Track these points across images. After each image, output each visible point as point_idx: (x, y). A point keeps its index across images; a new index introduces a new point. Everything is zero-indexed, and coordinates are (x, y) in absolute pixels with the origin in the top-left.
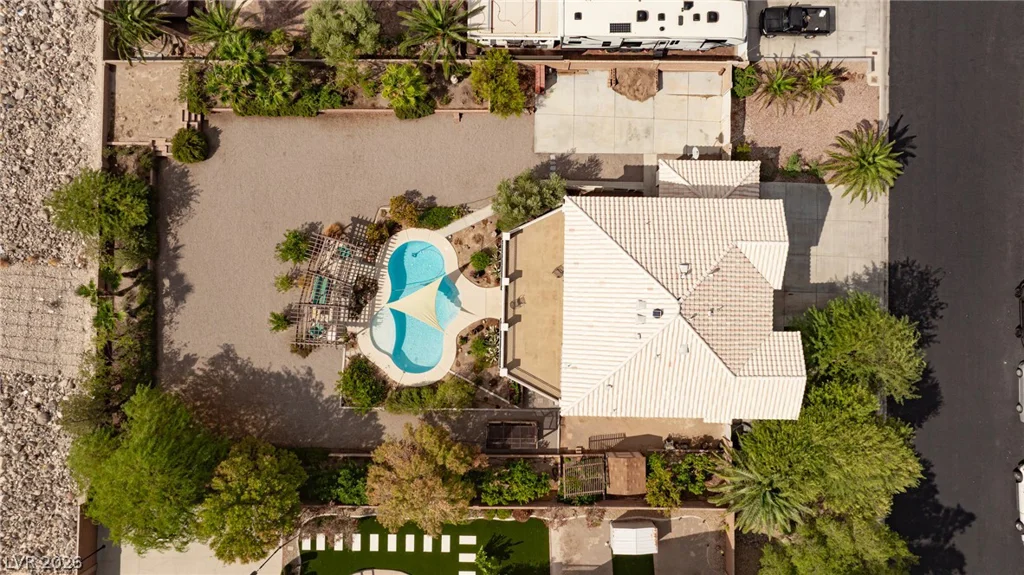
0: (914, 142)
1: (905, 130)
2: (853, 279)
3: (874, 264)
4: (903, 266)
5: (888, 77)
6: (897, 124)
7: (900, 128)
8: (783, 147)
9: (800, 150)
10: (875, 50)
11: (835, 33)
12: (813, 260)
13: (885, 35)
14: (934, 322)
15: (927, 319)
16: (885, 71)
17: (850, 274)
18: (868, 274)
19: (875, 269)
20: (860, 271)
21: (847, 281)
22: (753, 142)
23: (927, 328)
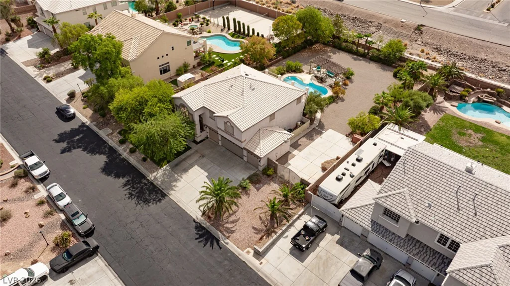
0: (202, 244)
1: (212, 245)
2: (179, 179)
3: (175, 191)
4: (160, 200)
5: (243, 260)
6: (218, 244)
7: (215, 244)
8: (256, 192)
9: (248, 197)
10: (262, 265)
11: (289, 253)
12: (202, 171)
13: (266, 276)
14: (128, 191)
15: (132, 191)
16: (247, 261)
17: (182, 180)
18: (174, 186)
19: (172, 189)
20: (179, 184)
21: (181, 177)
22: (270, 184)
23: (129, 188)
